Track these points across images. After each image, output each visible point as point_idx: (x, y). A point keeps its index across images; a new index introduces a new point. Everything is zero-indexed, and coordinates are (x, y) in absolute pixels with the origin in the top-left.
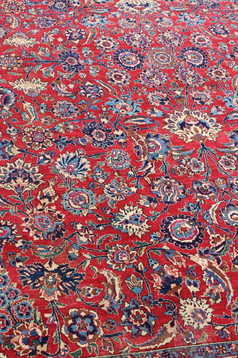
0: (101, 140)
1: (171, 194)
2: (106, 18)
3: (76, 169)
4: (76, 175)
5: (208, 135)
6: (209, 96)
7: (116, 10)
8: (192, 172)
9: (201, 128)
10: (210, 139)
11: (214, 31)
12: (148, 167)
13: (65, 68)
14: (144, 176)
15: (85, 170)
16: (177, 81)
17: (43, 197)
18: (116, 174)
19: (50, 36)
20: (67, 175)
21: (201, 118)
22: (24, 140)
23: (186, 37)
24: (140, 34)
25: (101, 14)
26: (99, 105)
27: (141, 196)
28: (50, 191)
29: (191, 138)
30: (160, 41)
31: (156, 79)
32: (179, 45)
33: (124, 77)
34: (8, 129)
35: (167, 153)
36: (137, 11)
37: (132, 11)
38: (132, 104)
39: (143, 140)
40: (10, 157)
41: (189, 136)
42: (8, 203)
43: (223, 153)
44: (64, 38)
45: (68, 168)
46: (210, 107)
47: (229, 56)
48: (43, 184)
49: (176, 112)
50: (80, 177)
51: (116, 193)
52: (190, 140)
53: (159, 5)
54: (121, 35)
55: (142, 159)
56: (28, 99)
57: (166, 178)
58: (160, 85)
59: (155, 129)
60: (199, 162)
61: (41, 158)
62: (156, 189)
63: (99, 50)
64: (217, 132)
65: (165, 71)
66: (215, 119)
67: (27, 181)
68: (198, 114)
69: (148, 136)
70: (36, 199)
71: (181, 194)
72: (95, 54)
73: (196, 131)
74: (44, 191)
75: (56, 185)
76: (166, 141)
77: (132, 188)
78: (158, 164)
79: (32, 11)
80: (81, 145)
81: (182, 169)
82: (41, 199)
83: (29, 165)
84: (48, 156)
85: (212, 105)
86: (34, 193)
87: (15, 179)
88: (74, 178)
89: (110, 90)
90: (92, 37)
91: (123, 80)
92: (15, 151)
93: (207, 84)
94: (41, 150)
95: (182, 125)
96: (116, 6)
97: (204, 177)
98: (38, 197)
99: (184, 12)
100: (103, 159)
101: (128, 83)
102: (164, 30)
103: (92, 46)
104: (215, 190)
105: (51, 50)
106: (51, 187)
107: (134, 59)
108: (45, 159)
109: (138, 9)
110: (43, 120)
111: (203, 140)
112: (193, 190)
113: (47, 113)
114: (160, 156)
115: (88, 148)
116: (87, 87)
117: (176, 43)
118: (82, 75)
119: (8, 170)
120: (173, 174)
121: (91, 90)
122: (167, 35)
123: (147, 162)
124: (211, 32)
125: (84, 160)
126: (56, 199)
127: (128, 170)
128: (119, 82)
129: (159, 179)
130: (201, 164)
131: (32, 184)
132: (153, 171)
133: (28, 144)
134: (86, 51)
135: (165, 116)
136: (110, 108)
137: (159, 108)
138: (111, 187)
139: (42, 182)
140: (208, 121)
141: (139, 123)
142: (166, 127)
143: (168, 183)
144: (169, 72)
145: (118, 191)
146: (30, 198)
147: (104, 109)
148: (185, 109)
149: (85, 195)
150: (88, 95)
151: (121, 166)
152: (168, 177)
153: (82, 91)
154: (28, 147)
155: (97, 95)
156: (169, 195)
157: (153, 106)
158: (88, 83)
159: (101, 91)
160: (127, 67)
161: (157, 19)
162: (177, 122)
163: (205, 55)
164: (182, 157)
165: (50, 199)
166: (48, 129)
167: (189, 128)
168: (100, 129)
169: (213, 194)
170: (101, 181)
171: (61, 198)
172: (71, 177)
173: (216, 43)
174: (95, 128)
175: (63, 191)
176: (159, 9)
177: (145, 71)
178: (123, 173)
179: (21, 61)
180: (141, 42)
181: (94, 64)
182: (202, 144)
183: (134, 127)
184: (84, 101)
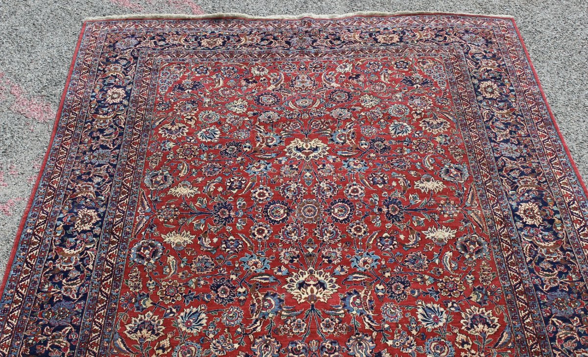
0: (224, 296)
1: (267, 352)
2: (270, 165)
3: (194, 324)
4: (192, 329)
5: (321, 296)
6: (339, 254)
7: (284, 154)
8: (293, 333)
9: (318, 288)
10: (322, 300)
11: (372, 180)
12: (256, 325)
13: (215, 220)
14: (250, 334)
15: (201, 325)
16: (315, 237)
17: (159, 348)
18: (226, 330)
19: (212, 185)
20: (184, 329)
21: (321, 279)
22: (159, 293)
23: (341, 187)
24: (297, 183)
25: (268, 159)
26: (233, 261)
27: (240, 352)
28: (166, 343)
29: (305, 298)
30: (314, 191)
31: (295, 235)
32: (331, 196)
33: (266, 231)
34: (149, 282)
35: (277, 313)
36: (303, 156)
37: (299, 157)
38: (264, 261)
39: (260, 298)
40: (143, 309)
41: (303, 297)
42: (130, 351)
43: (328, 315)
44: (224, 187)
45: (188, 322)
46: (335, 266)
47: (376, 210)
48: (162, 336)
49: (301, 270)
50: (195, 331)
51: (220, 348)
52: (303, 301)
53: (328, 148)
54: (279, 184)
55: (254, 317)
56: (173, 252)
57: (268, 337)
58: (297, 241)
59: (276, 288)
60: (302, 323)
61: (169, 311)
62: (256, 347)
63: (253, 201)
64: (332, 293)
65: (306, 226)
66: (334, 279)
67: (150, 332)
68: (320, 274)
69: (267, 295)
70: (153, 349)
71: (275, 353)
72: (249, 205)
73: (312, 291)
74: (161, 342)
75: (173, 337)
76: (281, 300)
77: (235, 345)
78: (266, 323)
79: (204, 157)
80: (205, 300)
81: (285, 329)
82: (157, 349)
83: (156, 317)
84: (174, 310)
85: (338, 264)
86: (153, 343)
87: (141, 330)
88: (189, 332)
89: (249, 245)
90: (251, 187)
91: (264, 235)
92: (149, 304)
93: (342, 241)
94: (170, 304)
95: (301, 285)
96: (286, 150)
97: (300, 338)
98: (155, 348)
99: (350, 157)
100: (219, 315)
101: (268, 239)
102: (322, 178)
103: (247, 197)
104: (306, 351)
105: (208, 200)
106: (168, 339)
107: (282, 211)
108: (171, 312)
109: (305, 153)
110: (181, 274)
111: (315, 301)
112: (287, 350)
113: (186, 267)
114: (271, 315)
115: (210, 304)
116: (230, 241)
117: (329, 194)
118: (229, 229)
119: (138, 321)
120: (275, 332)
121: (232, 244)
122: (323, 185)
123: (257, 320)
124: (369, 182)
125: (203, 315)
126: (169, 351)
127: (238, 327)
128: (260, 237)
129: (261, 337)
130: (303, 325)
131: (154, 336)
132: (259, 329)
133: (161, 298)
134: (241, 202)
135: (289, 274)
136: (243, 264)
137: (286, 266)
138: (218, 342)
139: (162, 333)
140: (327, 282)
141: (263, 281)
142: (286, 286)
143: (268, 342)
144: (311, 227)
145: (223, 347)
146: (149, 348)
147: (237, 265)
148: (311, 268)
149: (193, 349)
150: (227, 250)
151: (233, 323)
152: (269, 336)
153: (224, 246)
154: (161, 300)
155: (235, 251)
156: (265, 353)
157: (282, 264)
158: (232, 237)
159: (240, 246)
160: (273, 221)
161: (321, 166)
162: (297, 282)
163: (353, 208)
164: (289, 317)
165: (164, 349)
166: (181, 284)
167: (306, 288)
168: (227, 285)
169: (303, 355)
170: (211, 336)
171: (173, 350)
172: (187, 330)
173: (368, 193)
174: (223, 285)
175: (177, 343)
176: (327, 153)
177: (288, 226)
178: (232, 330)
179: (178, 213)
180: (295, 193)
181: (244, 216)
182: (313, 305)
183: (258, 285)
184: (221, 256)
